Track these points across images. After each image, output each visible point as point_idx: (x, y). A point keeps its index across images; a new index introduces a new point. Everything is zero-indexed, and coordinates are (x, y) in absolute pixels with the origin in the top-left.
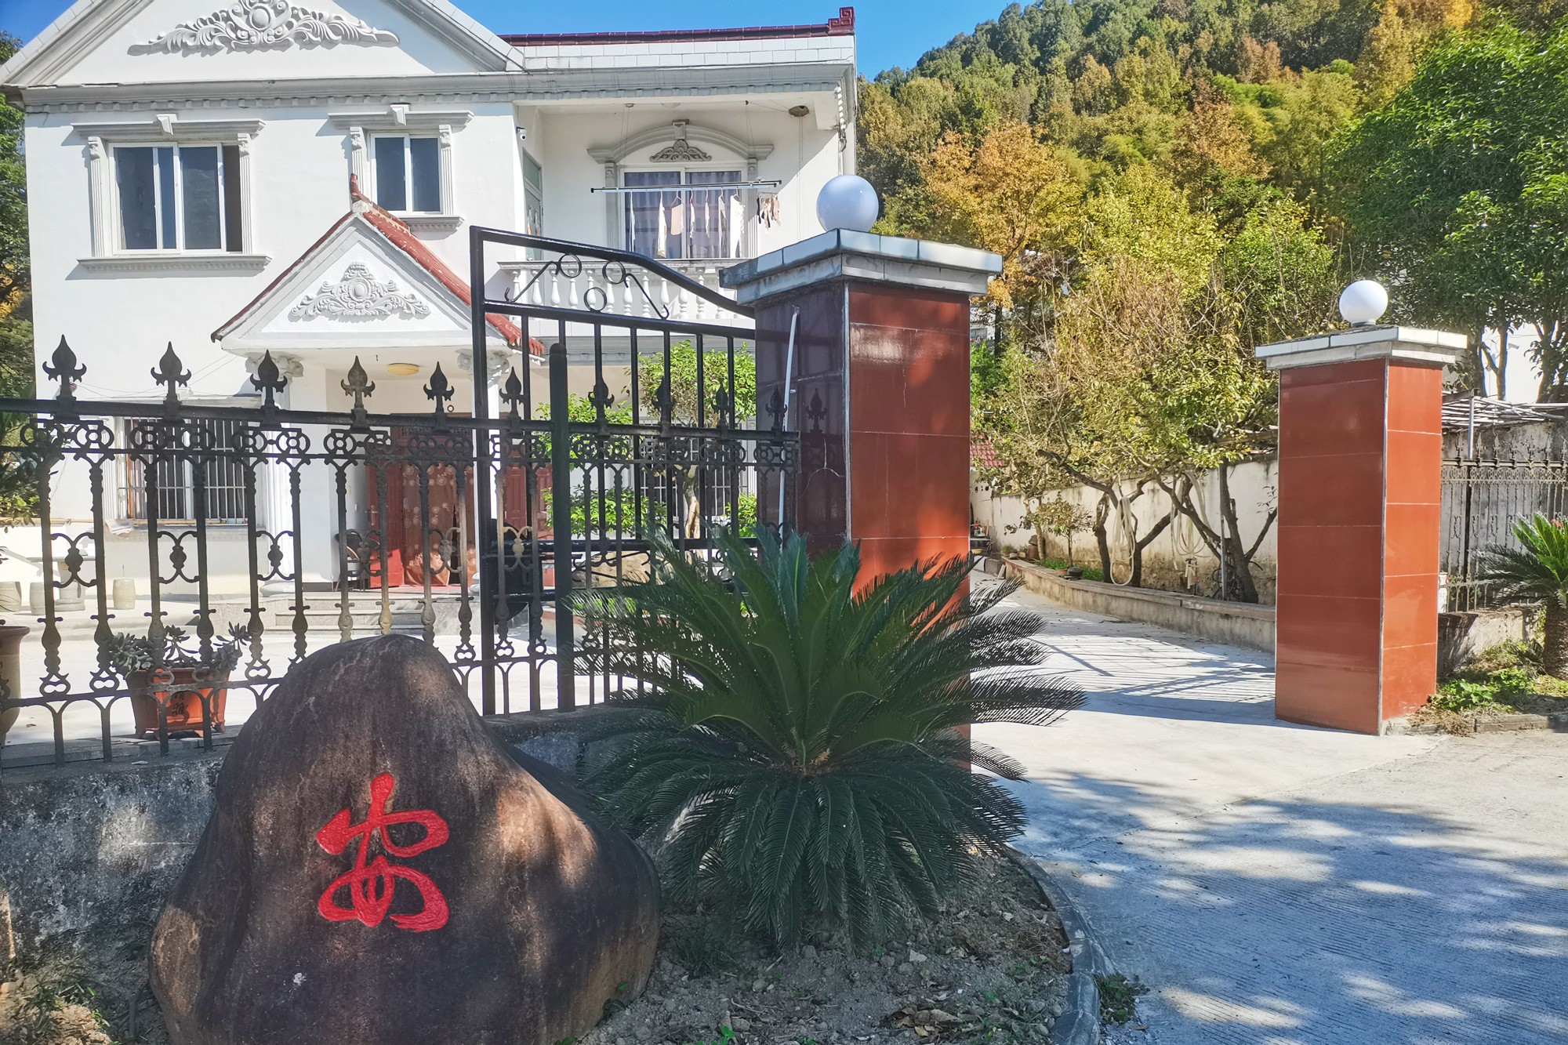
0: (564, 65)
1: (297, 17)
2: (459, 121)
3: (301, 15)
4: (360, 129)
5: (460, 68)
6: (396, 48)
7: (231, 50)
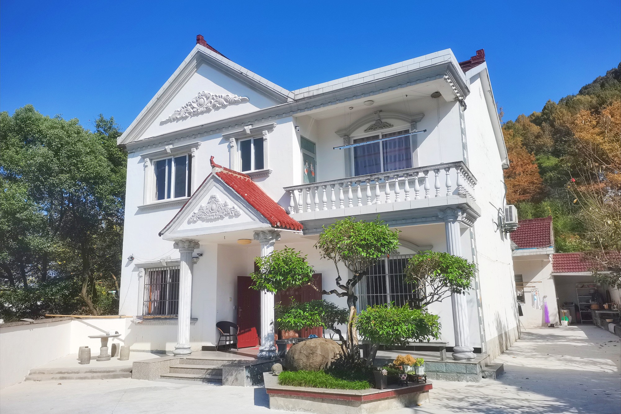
0: (311, 94)
1: (213, 99)
2: (270, 128)
3: (215, 98)
4: (234, 139)
5: (271, 105)
6: (248, 103)
7: (192, 116)
